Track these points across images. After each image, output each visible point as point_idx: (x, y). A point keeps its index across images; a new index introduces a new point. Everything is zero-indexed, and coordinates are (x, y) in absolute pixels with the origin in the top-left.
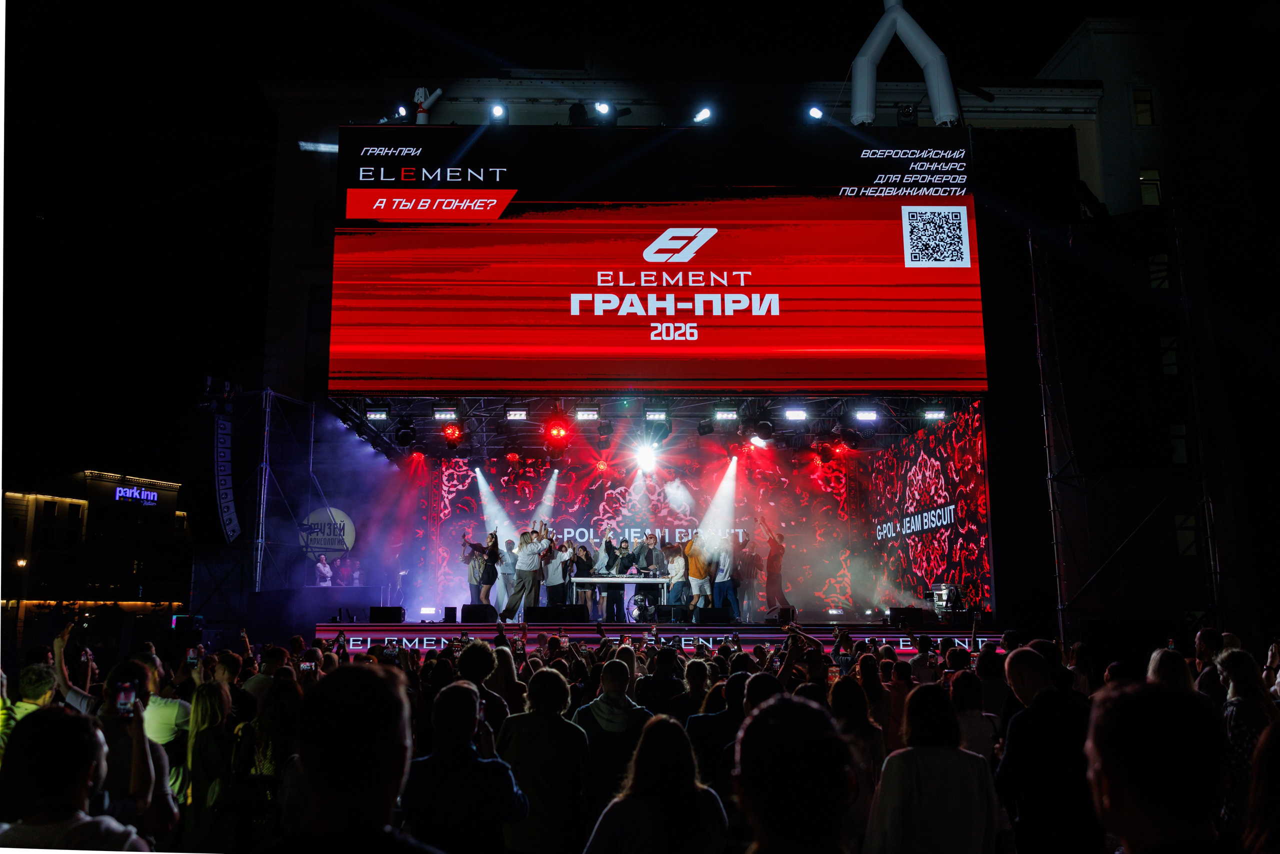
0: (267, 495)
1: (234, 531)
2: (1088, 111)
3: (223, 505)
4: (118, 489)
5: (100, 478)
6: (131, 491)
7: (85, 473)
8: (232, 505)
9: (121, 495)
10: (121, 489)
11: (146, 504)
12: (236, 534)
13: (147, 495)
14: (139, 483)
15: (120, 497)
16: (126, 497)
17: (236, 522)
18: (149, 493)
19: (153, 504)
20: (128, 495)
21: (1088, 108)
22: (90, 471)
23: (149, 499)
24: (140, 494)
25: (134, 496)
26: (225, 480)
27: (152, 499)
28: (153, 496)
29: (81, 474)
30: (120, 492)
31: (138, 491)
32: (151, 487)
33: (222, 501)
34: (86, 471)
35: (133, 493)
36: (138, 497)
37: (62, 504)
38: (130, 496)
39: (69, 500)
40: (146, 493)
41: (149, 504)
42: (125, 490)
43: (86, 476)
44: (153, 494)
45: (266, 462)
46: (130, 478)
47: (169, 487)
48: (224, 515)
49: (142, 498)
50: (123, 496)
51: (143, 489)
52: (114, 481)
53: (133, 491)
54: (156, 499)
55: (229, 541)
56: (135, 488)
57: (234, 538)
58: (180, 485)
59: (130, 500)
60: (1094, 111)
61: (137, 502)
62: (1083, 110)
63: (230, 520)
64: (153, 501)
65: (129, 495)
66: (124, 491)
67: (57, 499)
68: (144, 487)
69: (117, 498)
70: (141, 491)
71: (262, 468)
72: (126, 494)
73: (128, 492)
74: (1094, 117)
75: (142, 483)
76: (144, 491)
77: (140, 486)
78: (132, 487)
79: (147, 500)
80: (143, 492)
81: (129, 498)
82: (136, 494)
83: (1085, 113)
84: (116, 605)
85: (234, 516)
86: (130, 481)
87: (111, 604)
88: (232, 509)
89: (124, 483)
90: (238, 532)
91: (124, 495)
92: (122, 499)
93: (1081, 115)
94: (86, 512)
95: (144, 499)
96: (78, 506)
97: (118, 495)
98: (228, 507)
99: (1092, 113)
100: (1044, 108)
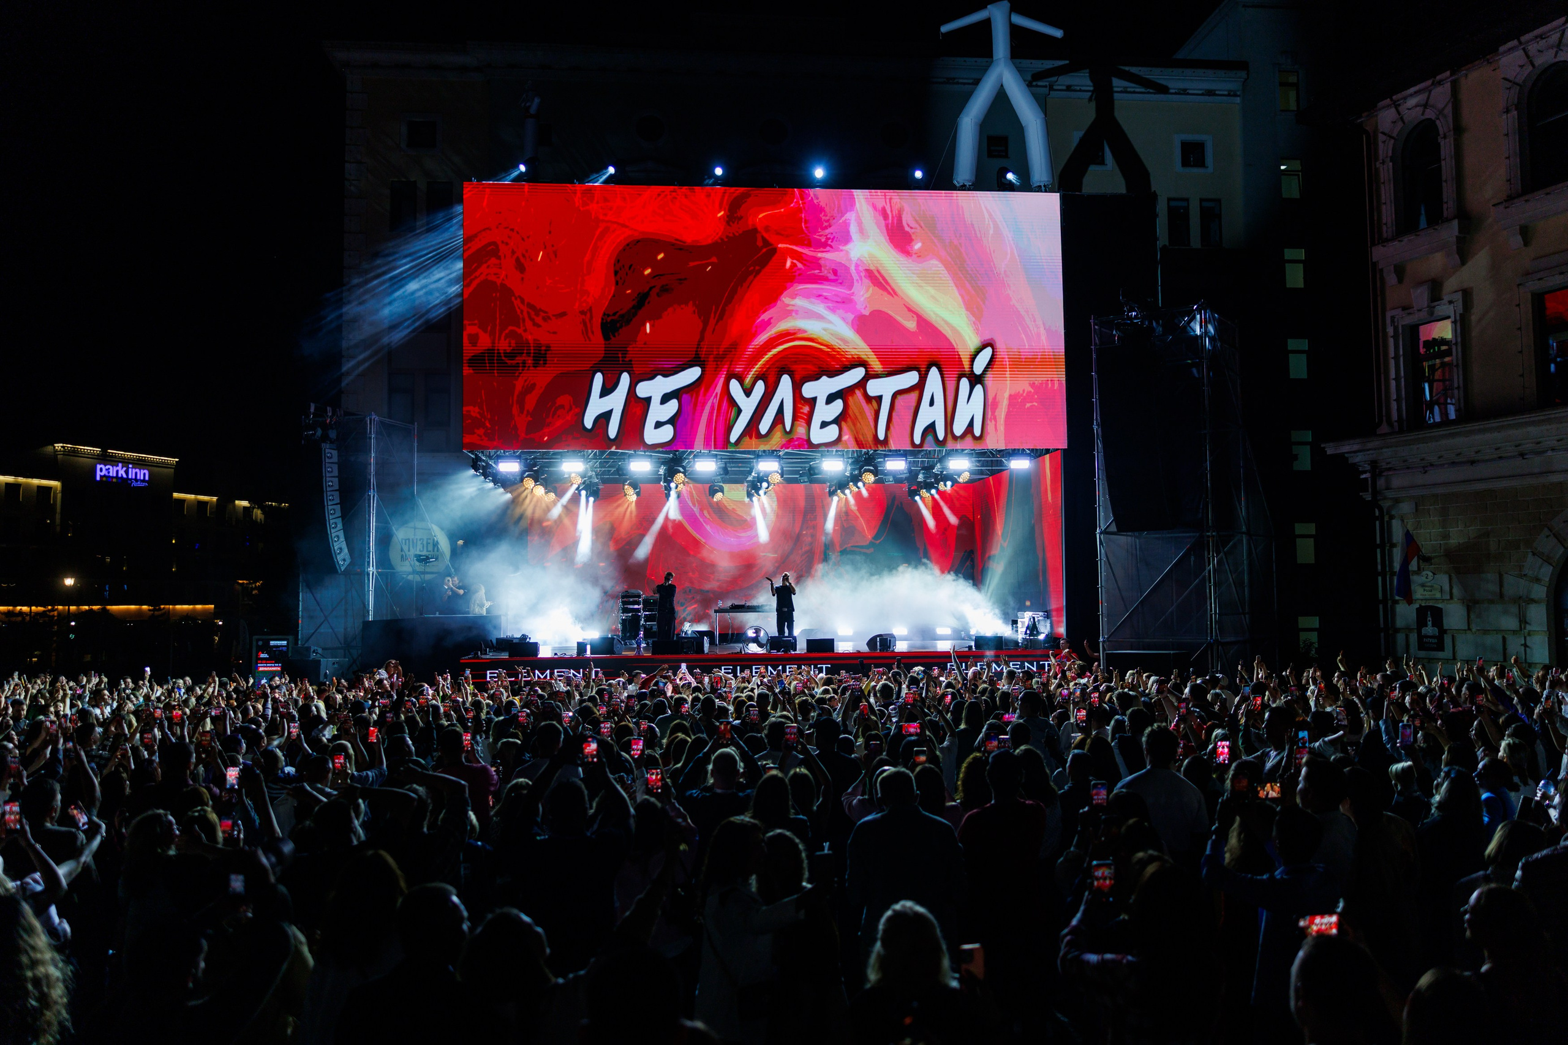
0: (376, 522)
1: (344, 560)
2: (1232, 94)
3: (333, 535)
4: (99, 467)
5: (75, 453)
6: (115, 469)
7: (55, 447)
8: (341, 534)
9: (102, 474)
10: (102, 466)
11: (134, 484)
12: (347, 563)
13: (136, 473)
14: (125, 458)
15: (101, 476)
16: (109, 477)
17: (346, 550)
18: (138, 470)
19: (144, 484)
20: (111, 474)
21: (1232, 91)
22: (62, 445)
23: (138, 478)
24: (127, 472)
25: (120, 475)
26: (334, 510)
27: (142, 478)
28: (143, 474)
29: (50, 448)
30: (101, 470)
31: (124, 469)
32: (140, 464)
33: (333, 531)
34: (56, 445)
35: (117, 471)
36: (125, 476)
37: (28, 487)
38: (115, 475)
39: (36, 482)
40: (134, 471)
41: (139, 484)
42: (107, 467)
43: (57, 451)
44: (142, 472)
45: (374, 489)
46: (112, 453)
47: (163, 463)
48: (335, 544)
49: (130, 477)
50: (105, 476)
51: (130, 466)
52: (92, 456)
53: (118, 468)
54: (147, 478)
55: (341, 569)
56: (120, 465)
57: (345, 567)
58: (177, 460)
59: (114, 480)
60: (1238, 93)
61: (124, 482)
62: (1226, 93)
63: (341, 549)
64: (144, 481)
65: (113, 473)
66: (106, 470)
67: (21, 480)
68: (131, 463)
69: (98, 478)
70: (128, 468)
71: (370, 496)
72: (109, 473)
73: (111, 470)
74: (1238, 100)
75: (128, 459)
76: (132, 468)
77: (125, 462)
78: (116, 463)
79: (136, 480)
80: (130, 470)
81: (113, 477)
82: (122, 473)
83: (1229, 95)
84: (104, 610)
85: (344, 545)
86: (112, 456)
87: (99, 609)
88: (342, 539)
89: (105, 459)
90: (348, 561)
91: (107, 474)
92: (104, 479)
93: (1225, 98)
94: (59, 496)
95: (132, 479)
96: (48, 489)
97: (98, 473)
98: (338, 537)
99: (1236, 95)
100: (1186, 90)
